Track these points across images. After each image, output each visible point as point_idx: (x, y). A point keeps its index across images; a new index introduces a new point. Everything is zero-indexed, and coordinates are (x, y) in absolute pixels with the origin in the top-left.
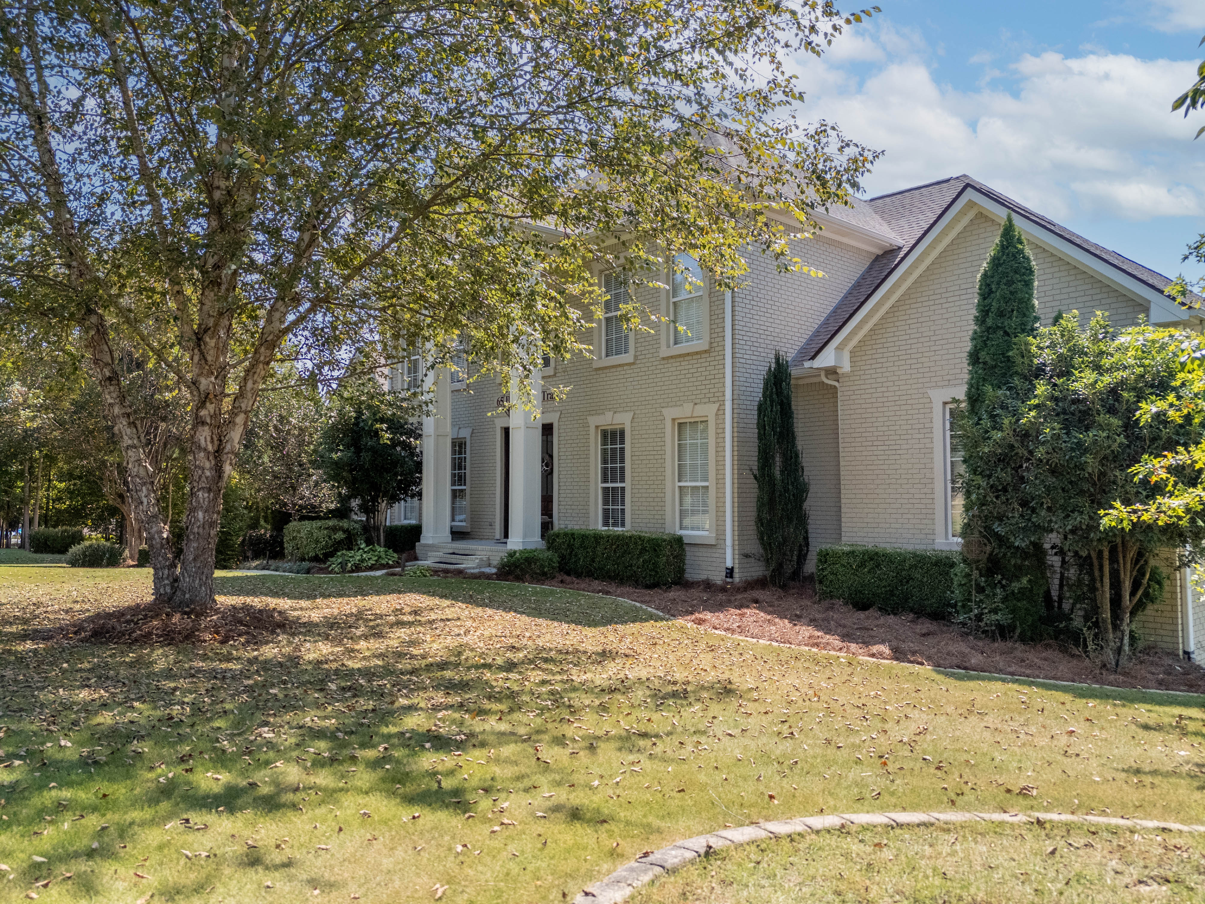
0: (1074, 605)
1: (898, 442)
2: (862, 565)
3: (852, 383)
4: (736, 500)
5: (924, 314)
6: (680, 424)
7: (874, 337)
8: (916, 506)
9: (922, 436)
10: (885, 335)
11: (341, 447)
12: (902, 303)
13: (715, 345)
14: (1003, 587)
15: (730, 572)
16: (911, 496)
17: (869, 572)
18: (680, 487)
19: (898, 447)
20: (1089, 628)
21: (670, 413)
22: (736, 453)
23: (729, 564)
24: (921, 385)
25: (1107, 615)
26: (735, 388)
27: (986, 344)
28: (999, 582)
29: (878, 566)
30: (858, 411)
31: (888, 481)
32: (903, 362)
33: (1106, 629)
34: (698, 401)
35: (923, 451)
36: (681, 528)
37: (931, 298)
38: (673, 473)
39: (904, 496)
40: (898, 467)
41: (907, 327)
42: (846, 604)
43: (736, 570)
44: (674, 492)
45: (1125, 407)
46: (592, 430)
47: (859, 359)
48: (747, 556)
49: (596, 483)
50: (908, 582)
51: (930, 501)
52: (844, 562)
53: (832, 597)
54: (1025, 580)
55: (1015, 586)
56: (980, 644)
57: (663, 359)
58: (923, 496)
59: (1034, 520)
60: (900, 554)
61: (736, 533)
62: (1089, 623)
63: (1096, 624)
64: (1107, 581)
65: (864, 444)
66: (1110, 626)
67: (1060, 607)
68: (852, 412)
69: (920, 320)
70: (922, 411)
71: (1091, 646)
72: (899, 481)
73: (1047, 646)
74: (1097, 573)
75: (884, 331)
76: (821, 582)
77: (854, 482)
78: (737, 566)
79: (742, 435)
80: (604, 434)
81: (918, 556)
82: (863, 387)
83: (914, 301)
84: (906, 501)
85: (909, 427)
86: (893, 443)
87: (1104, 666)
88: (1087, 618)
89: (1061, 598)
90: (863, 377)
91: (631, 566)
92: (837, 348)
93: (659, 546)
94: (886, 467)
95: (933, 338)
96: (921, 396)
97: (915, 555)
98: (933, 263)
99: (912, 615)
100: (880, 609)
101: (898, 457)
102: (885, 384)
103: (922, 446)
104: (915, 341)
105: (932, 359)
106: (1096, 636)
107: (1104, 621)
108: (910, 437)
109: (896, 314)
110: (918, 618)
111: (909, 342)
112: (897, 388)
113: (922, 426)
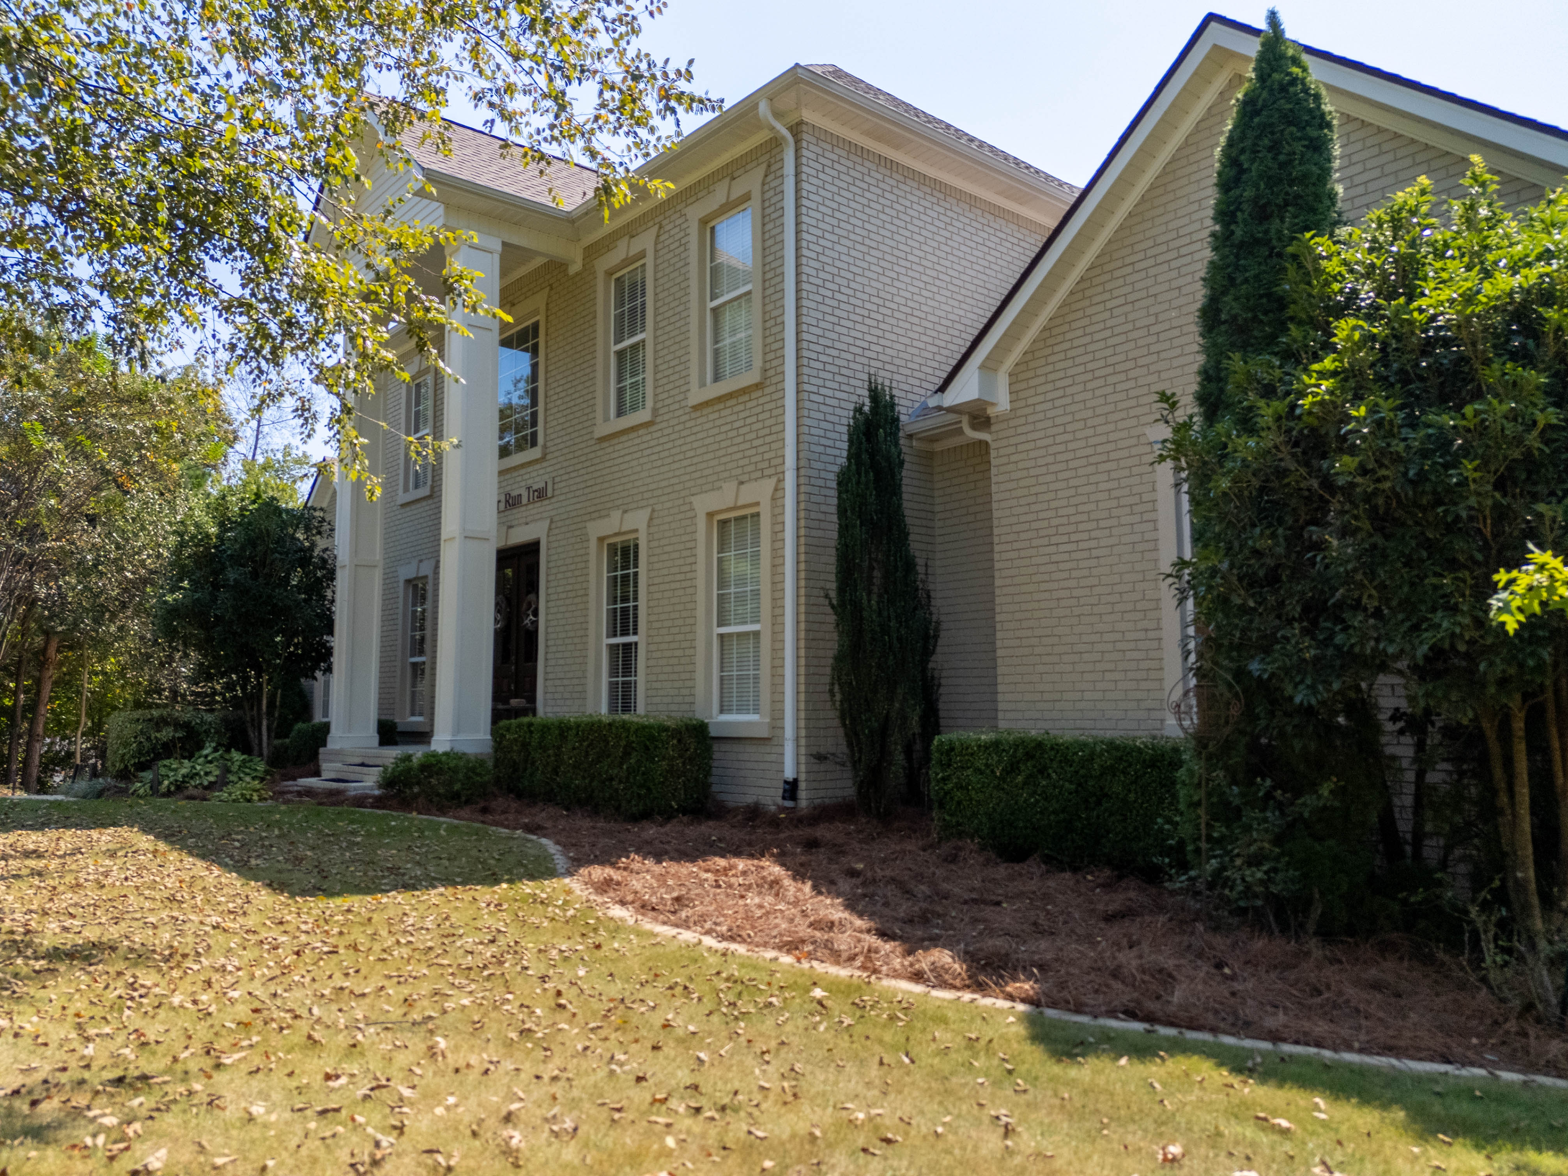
0: (1448, 849)
1: (1094, 534)
2: (1012, 768)
3: (1012, 432)
4: (802, 653)
5: (1138, 286)
6: (724, 523)
7: (1050, 342)
8: (1129, 655)
9: (1137, 518)
10: (1069, 336)
11: (185, 584)
12: (1098, 271)
13: (771, 372)
14: (1280, 806)
15: (791, 789)
16: (1118, 636)
17: (1025, 783)
18: (722, 636)
19: (1093, 544)
20: (1485, 907)
21: (704, 503)
22: (802, 566)
23: (789, 773)
24: (1134, 422)
25: (1527, 873)
26: (802, 446)
27: (1232, 279)
28: (1269, 796)
29: (1042, 771)
30: (1022, 483)
31: (1077, 611)
32: (1101, 382)
33: (1526, 908)
34: (745, 478)
35: (1140, 547)
36: (722, 711)
37: (1150, 253)
38: (709, 612)
39: (1107, 637)
40: (1094, 581)
41: (1107, 315)
42: (983, 848)
43: (802, 785)
44: (709, 644)
45: (1552, 350)
46: (593, 544)
47: (1024, 385)
48: (820, 758)
49: (598, 638)
50: (1099, 803)
51: (1155, 644)
52: (980, 764)
53: (960, 835)
54: (1325, 791)
55: (1307, 804)
56: (1220, 942)
57: (695, 408)
58: (1141, 635)
59: (1339, 639)
60: (1083, 745)
61: (802, 715)
62: (1484, 894)
63: (1501, 897)
64: (1524, 792)
65: (1035, 543)
66: (1535, 901)
67: (1417, 854)
68: (1013, 485)
69: (1131, 298)
70: (1135, 470)
71: (1491, 956)
72: (1096, 610)
73: (1386, 948)
74: (1498, 773)
75: (1066, 327)
76: (941, 805)
77: (1018, 616)
78: (802, 777)
79: (814, 533)
80: (612, 548)
81: (1117, 748)
82: (1030, 437)
83: (1119, 263)
84: (1109, 647)
85: (1114, 503)
86: (1085, 536)
87: (1529, 1007)
88: (1478, 881)
89: (1418, 837)
90: (1031, 419)
91: (611, 779)
92: (983, 367)
93: (652, 738)
94: (1072, 583)
95: (1153, 330)
96: (1133, 441)
97: (1112, 746)
98: (1152, 188)
99: (1107, 872)
100: (1047, 860)
101: (1093, 562)
102: (1069, 428)
103: (1137, 538)
104: (1123, 338)
105: (1153, 368)
106: (1502, 924)
107: (1521, 886)
108: (1114, 522)
109: (1088, 293)
110: (1120, 878)
111: (1111, 342)
112: (1090, 432)
113: (1136, 499)
